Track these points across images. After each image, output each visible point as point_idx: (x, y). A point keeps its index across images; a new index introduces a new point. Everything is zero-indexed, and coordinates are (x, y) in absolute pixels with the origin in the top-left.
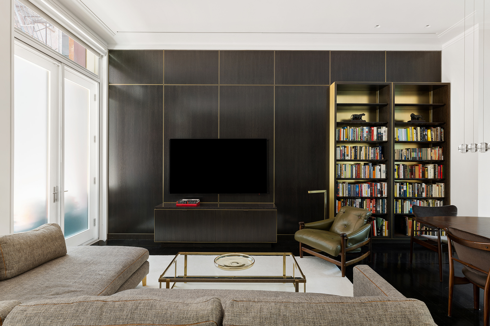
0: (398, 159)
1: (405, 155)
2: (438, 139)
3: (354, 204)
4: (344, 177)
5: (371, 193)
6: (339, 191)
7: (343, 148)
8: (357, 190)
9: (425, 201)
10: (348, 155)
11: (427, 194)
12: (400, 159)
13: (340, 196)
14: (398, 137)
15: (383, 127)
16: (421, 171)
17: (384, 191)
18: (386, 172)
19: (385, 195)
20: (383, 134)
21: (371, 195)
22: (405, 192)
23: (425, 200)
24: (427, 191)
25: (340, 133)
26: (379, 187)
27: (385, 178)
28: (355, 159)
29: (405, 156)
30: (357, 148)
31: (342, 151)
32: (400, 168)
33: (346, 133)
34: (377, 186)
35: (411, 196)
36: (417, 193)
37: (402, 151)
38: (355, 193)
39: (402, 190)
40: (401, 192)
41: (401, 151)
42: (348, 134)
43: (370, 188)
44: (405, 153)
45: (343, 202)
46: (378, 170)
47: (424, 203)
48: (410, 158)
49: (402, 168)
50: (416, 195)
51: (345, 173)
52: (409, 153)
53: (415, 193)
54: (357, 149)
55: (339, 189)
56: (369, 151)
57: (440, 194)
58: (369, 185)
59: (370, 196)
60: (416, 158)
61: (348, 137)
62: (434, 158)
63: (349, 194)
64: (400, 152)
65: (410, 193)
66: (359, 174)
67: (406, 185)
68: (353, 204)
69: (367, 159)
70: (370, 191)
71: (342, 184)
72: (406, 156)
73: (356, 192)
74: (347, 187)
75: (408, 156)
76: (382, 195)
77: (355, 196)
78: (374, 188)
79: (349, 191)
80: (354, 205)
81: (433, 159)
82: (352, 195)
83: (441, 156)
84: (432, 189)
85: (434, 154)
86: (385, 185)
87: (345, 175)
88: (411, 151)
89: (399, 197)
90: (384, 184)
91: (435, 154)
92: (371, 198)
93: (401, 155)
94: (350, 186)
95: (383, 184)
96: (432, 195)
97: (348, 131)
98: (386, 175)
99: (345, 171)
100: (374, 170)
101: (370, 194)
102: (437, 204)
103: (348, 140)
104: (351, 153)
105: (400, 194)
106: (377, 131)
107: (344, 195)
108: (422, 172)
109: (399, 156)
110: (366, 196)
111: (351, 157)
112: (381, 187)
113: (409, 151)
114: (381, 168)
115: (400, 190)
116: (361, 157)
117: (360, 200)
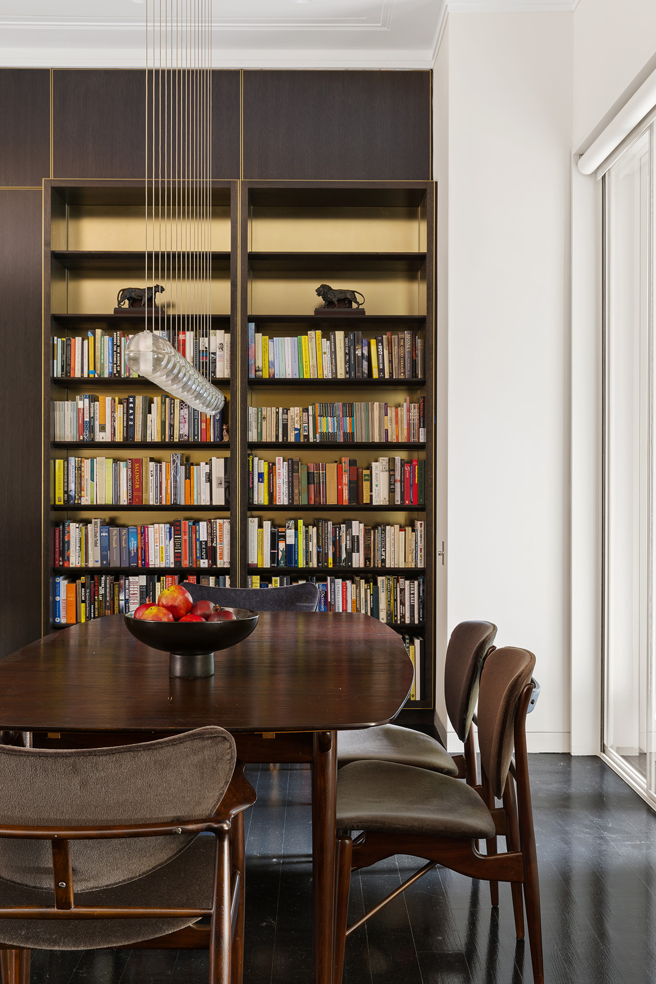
0: (274, 440)
1: (297, 426)
2: (404, 373)
3: (119, 592)
4: (89, 503)
5: (177, 556)
6: (69, 549)
7: (87, 404)
8: (133, 544)
9: (363, 581)
10: (103, 428)
11: (367, 559)
12: (280, 440)
13: (71, 566)
14: (271, 365)
15: (217, 331)
16: (345, 479)
17: (222, 549)
18: (227, 484)
19: (223, 561)
20: (214, 354)
21: (176, 562)
22: (291, 550)
23: (362, 579)
24: (367, 548)
25: (72, 351)
26: (203, 536)
27: (224, 504)
28: (126, 438)
29: (296, 429)
30: (131, 403)
31: (81, 415)
32: (277, 471)
33: (92, 352)
34: (197, 532)
35: (314, 564)
36: (334, 554)
37: (287, 413)
38: (125, 557)
39: (282, 546)
40: (278, 550)
41: (283, 413)
42: (98, 354)
43: (175, 538)
44: (296, 419)
45: (83, 585)
46: (203, 478)
47: (358, 587)
48: (315, 437)
49: (282, 470)
50: (330, 560)
51: (92, 488)
52: (311, 418)
53: (327, 554)
54: (131, 405)
55: (69, 541)
56: (172, 414)
57: (409, 558)
58: (170, 529)
59: (172, 566)
60: (334, 435)
61: (98, 365)
62: (394, 437)
63: (103, 557)
64: (280, 417)
65: (307, 553)
66: (140, 490)
67: (296, 529)
68: (116, 592)
69: (167, 440)
70: (175, 549)
71: (77, 525)
72: (299, 430)
73: (130, 552)
74: (98, 534)
75: (306, 429)
76: (214, 562)
77: (125, 565)
78: (187, 537)
79: (105, 549)
80: (122, 597)
81: (389, 440)
82: (115, 562)
83: (416, 428)
84: (384, 541)
85: (394, 421)
86: (224, 527)
87: (92, 493)
88: (318, 413)
89: (269, 567)
90: (221, 525)
91: (397, 423)
92: (179, 573)
93: (285, 427)
94: (106, 532)
95: (218, 525)
96: (384, 561)
97: (98, 345)
98: (227, 493)
99: (92, 480)
100: (188, 476)
101: (172, 560)
102: (402, 590)
103: (96, 376)
104: (113, 419)
105: (273, 557)
106: (196, 345)
107: (87, 561)
108: (350, 482)
109: (277, 430)
110: (163, 566)
111: (114, 434)
112: (211, 534)
113: (311, 413)
114: (211, 470)
115: (274, 545)
116: (149, 432)
117: (142, 580)
